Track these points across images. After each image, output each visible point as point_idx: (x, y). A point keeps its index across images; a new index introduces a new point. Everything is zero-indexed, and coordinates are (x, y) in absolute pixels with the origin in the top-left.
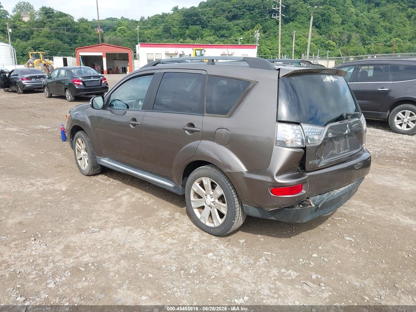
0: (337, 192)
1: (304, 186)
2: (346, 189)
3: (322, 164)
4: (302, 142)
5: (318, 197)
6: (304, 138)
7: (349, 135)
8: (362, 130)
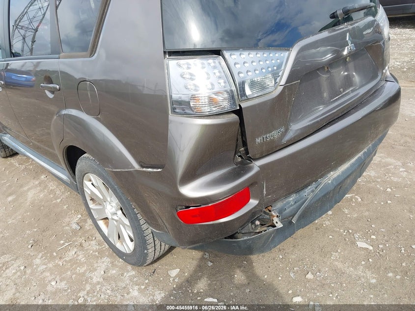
0: (334, 175)
1: (252, 191)
2: (353, 164)
3: (290, 135)
4: (232, 97)
5: (292, 198)
6: (234, 88)
7: (353, 55)
8: (382, 38)
